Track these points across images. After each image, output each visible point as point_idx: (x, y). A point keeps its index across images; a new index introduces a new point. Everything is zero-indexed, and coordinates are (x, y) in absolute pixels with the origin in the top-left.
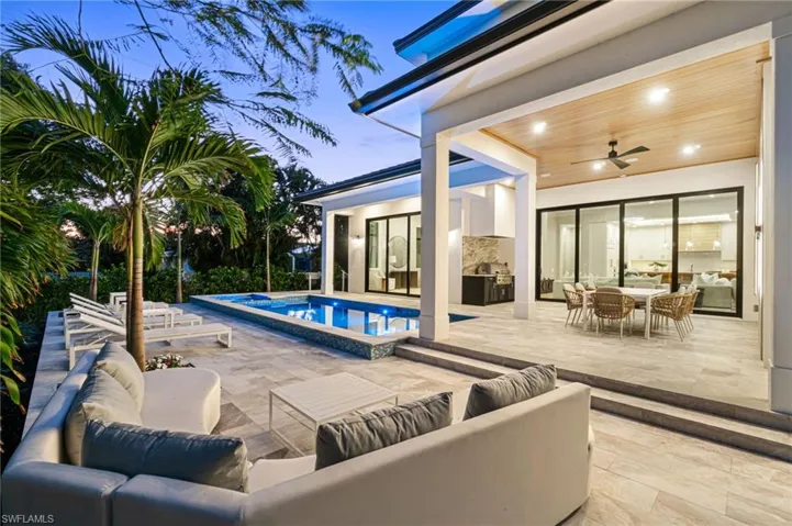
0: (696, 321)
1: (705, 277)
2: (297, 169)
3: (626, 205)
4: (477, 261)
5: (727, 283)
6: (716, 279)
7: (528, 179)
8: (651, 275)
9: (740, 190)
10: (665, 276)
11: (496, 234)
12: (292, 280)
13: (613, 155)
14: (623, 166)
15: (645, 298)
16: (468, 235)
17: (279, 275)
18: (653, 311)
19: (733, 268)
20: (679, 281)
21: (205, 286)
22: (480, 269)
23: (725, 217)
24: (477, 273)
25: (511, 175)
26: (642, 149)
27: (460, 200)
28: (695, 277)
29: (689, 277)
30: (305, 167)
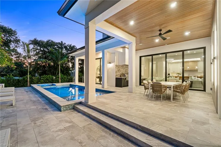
0: (190, 93)
1: (193, 78)
2: (72, 46)
3: (167, 54)
4: (121, 73)
5: (200, 80)
6: (197, 79)
7: (132, 44)
8: (176, 77)
9: (204, 48)
10: (180, 77)
11: (126, 64)
12: (69, 79)
13: (160, 34)
14: (164, 39)
15: (171, 86)
16: (118, 64)
17: (64, 78)
18: (174, 91)
19: (202, 75)
20: (185, 79)
21: (40, 81)
22: (121, 76)
23: (199, 59)
24: (121, 77)
25: (127, 43)
26: (170, 31)
27: (114, 53)
28: (190, 78)
29: (188, 78)
30: (74, 45)
